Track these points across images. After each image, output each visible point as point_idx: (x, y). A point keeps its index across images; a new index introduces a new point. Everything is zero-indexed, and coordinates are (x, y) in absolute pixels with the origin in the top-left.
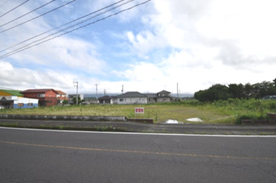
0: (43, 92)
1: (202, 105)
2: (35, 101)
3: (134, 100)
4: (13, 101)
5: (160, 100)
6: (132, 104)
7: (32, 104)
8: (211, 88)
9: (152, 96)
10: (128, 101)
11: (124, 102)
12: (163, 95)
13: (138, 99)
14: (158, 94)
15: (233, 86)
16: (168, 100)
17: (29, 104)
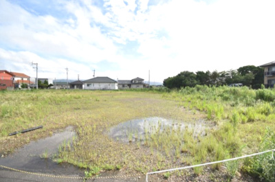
1: (169, 92)
5: (134, 87)
6: (101, 90)
8: (179, 75)
9: (126, 83)
10: (96, 86)
11: (91, 87)
12: (137, 82)
13: (107, 84)
14: (132, 81)
15: (200, 73)
16: (141, 87)
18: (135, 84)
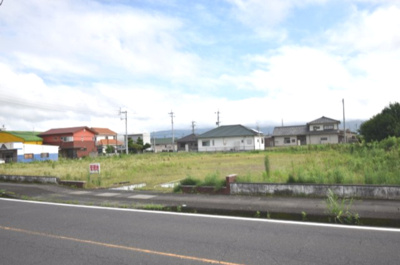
0: (70, 132)
2: (54, 150)
3: (230, 143)
4: (15, 151)
5: (312, 140)
6: (227, 152)
7: (48, 155)
9: (294, 132)
10: (218, 145)
11: (210, 148)
12: (321, 129)
13: (239, 140)
14: (308, 125)
17: (42, 155)
18: (316, 133)
